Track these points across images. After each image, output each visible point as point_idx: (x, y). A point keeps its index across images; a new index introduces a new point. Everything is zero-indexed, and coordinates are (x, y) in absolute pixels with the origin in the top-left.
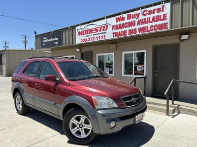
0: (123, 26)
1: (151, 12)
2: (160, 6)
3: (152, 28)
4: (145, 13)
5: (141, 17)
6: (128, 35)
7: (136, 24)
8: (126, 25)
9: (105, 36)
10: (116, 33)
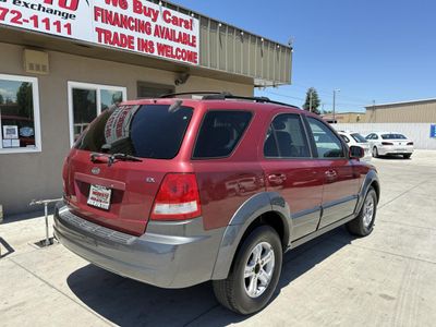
0: (125, 22)
1: (176, 21)
2: (187, 18)
3: (179, 54)
4: (168, 17)
5: (160, 22)
6: (136, 50)
7: (153, 32)
8: (132, 24)
9: (68, 26)
10: (107, 33)
